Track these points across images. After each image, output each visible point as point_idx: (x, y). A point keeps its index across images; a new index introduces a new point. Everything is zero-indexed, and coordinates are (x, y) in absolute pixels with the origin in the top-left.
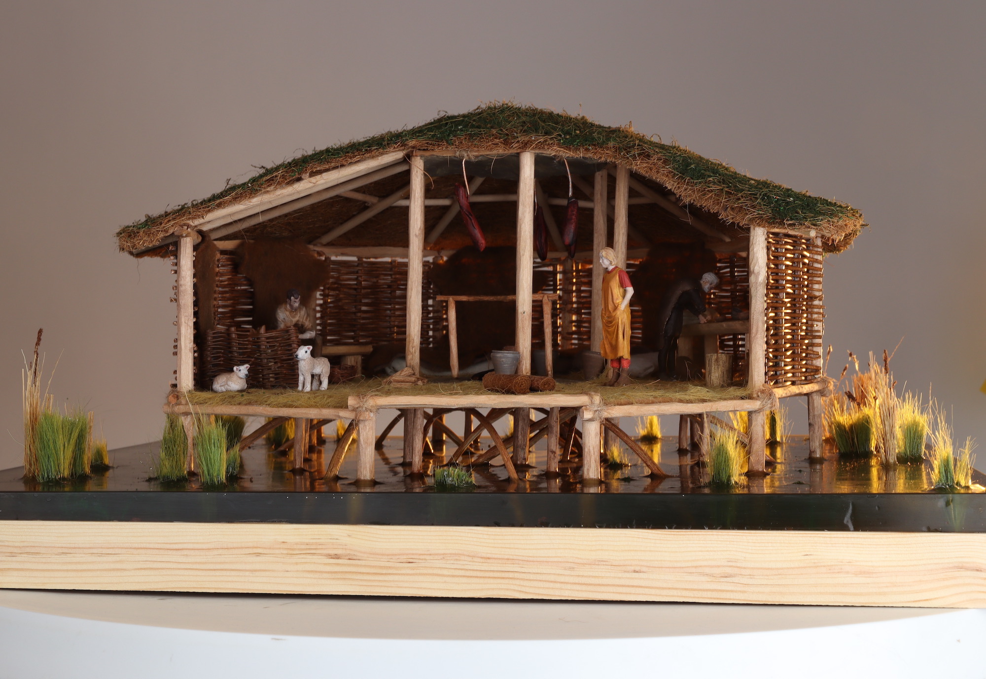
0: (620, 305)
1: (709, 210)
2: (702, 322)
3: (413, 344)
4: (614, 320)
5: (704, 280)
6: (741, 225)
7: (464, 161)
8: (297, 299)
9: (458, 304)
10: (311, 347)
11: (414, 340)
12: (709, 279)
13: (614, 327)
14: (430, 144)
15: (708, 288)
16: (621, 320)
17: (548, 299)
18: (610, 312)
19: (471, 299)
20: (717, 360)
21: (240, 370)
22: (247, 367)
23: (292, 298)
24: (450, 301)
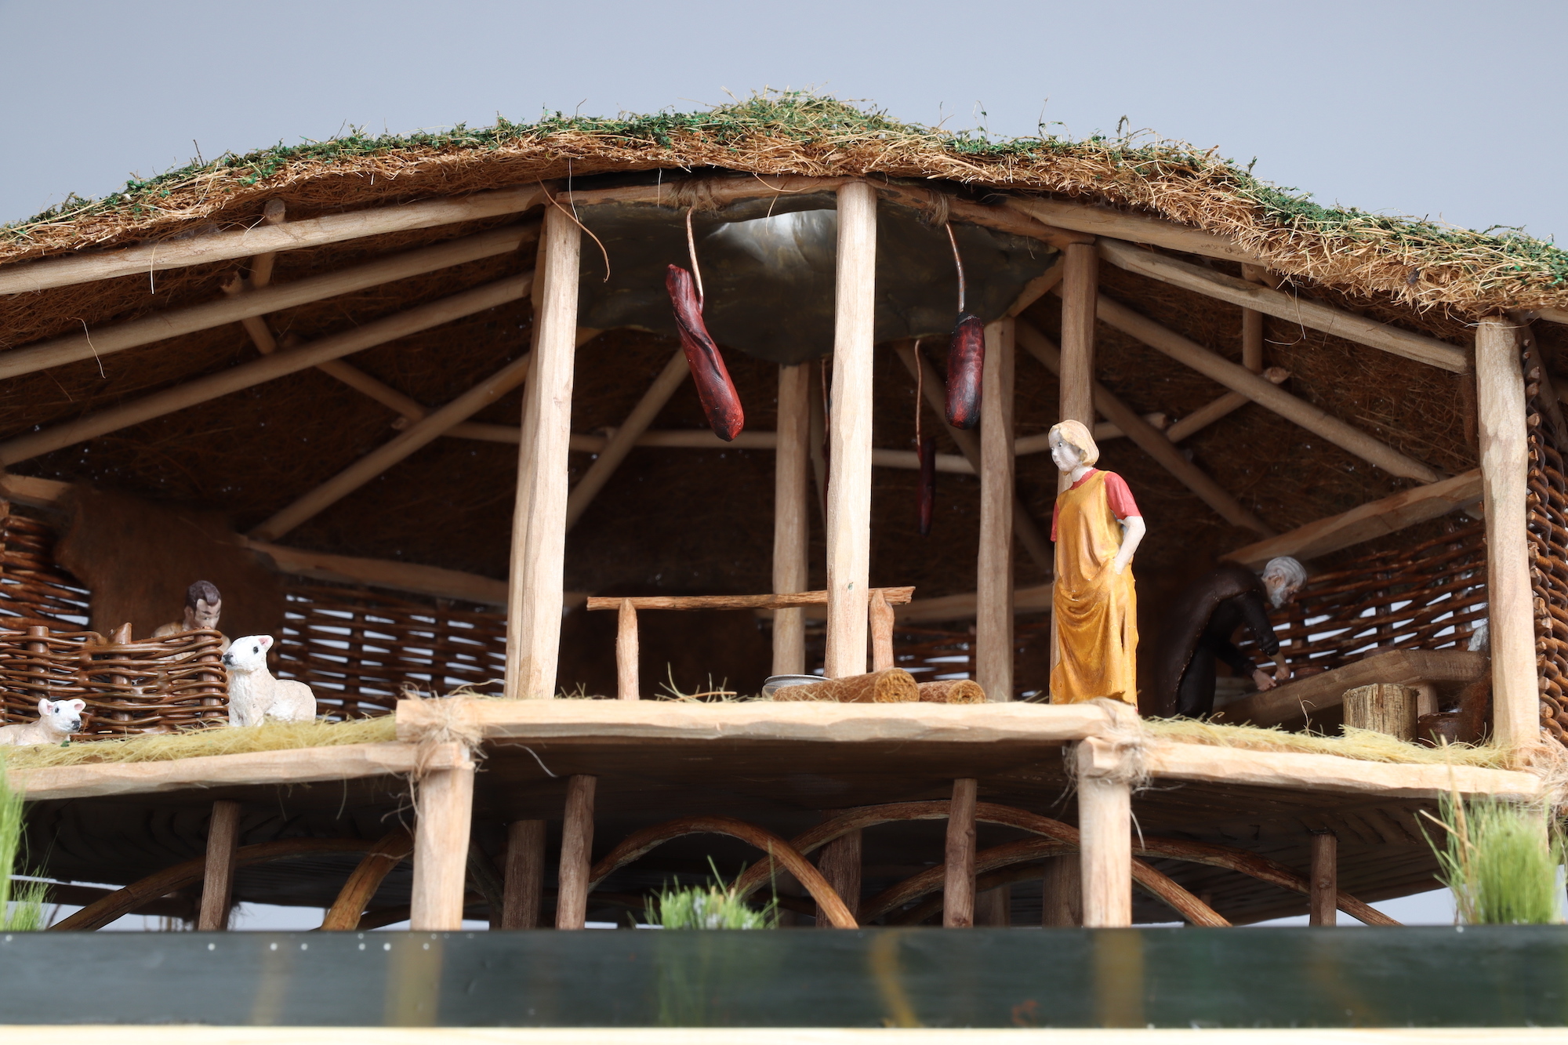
0: (1110, 562)
1: (1359, 291)
2: (1263, 686)
3: (537, 683)
4: (1095, 599)
5: (1271, 574)
6: (1460, 308)
7: (689, 217)
8: (212, 604)
9: (643, 615)
10: (269, 640)
11: (540, 672)
12: (1285, 570)
13: (1096, 619)
14: (615, 144)
15: (1281, 595)
16: (1117, 601)
17: (886, 602)
18: (1084, 581)
19: (681, 602)
20: (1380, 702)
21: (57, 710)
22: (77, 706)
23: (200, 602)
24: (624, 609)
